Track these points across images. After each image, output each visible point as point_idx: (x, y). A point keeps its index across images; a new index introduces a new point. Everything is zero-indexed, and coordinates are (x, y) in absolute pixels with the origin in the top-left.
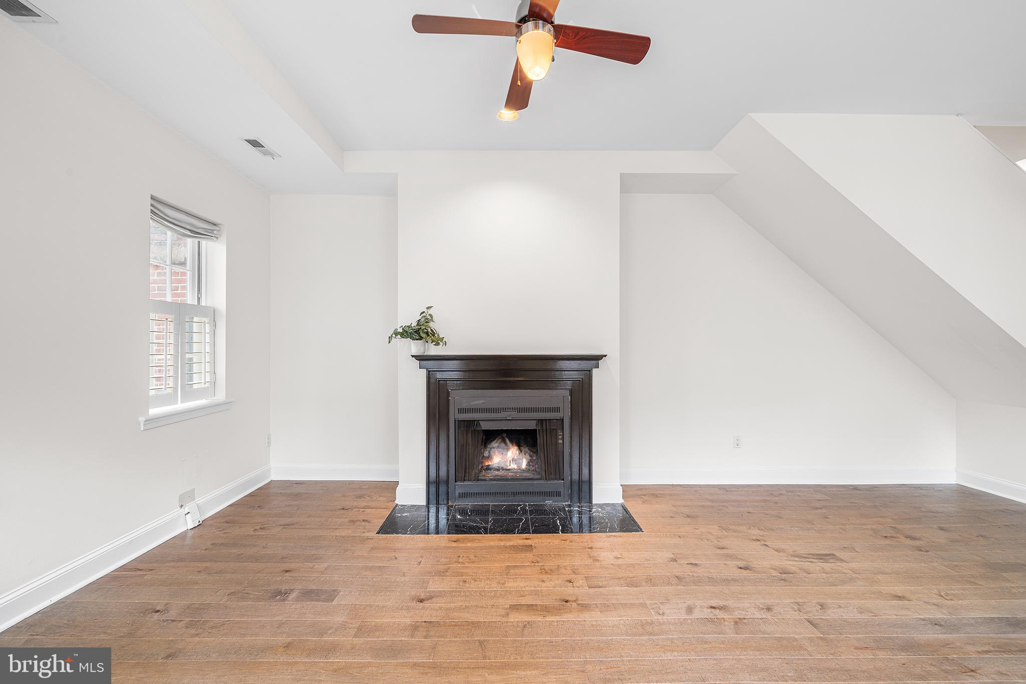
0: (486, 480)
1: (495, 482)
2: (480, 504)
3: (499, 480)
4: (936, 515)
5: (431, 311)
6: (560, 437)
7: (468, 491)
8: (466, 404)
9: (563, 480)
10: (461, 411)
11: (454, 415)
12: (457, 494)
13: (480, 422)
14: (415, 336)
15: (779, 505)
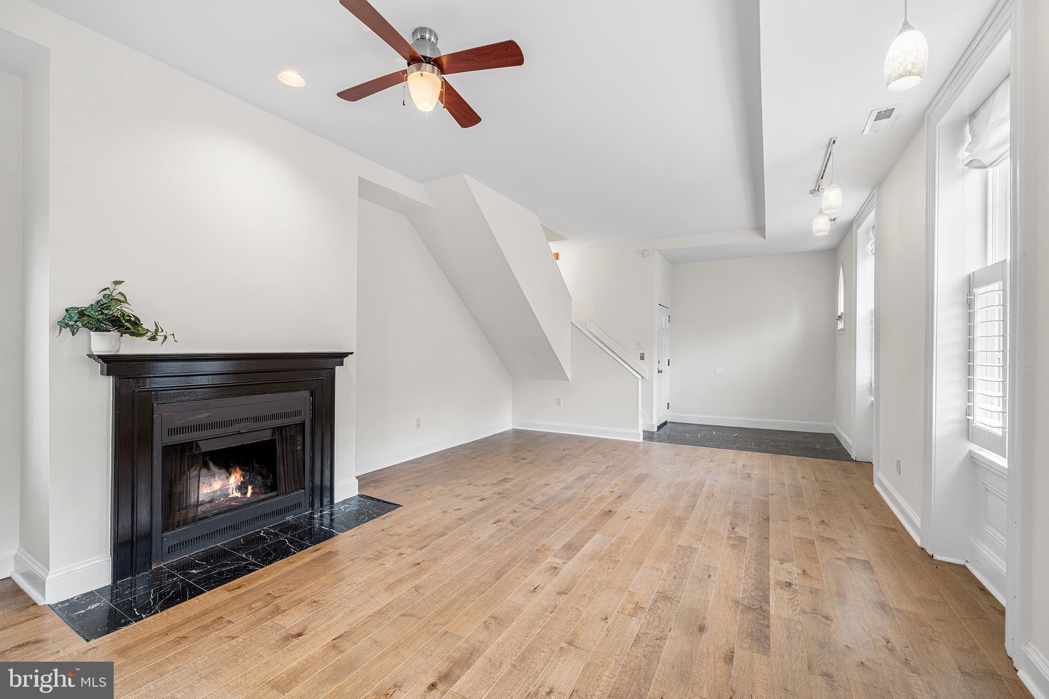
0: (207, 518)
1: (222, 516)
2: (202, 550)
3: (225, 512)
4: (521, 445)
5: (120, 288)
6: (299, 443)
7: (183, 539)
8: (180, 422)
9: (304, 489)
10: (171, 432)
11: (160, 439)
12: (166, 549)
13: (199, 442)
14: (105, 324)
15: (455, 462)
